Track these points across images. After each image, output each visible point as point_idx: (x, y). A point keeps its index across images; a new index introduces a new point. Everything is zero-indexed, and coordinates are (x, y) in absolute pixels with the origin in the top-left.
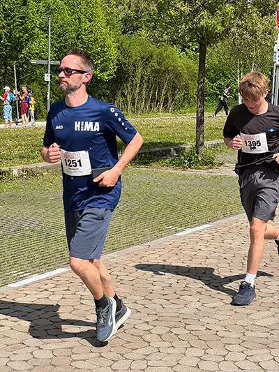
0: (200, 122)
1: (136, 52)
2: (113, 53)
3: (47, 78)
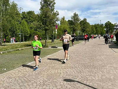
0: (46, 41)
1: (32, 32)
2: (29, 32)
3: (20, 36)
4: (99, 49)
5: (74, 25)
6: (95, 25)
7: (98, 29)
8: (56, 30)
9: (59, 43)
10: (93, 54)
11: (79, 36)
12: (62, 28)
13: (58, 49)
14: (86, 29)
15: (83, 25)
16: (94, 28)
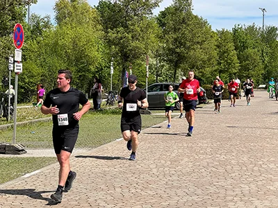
4: (245, 159)
5: (126, 27)
6: (235, 31)
7: (250, 51)
8: (18, 55)
9: (41, 123)
10: (212, 189)
11: (151, 89)
12: (67, 41)
13: (28, 159)
14: (189, 48)
15: (175, 30)
16: (231, 46)
